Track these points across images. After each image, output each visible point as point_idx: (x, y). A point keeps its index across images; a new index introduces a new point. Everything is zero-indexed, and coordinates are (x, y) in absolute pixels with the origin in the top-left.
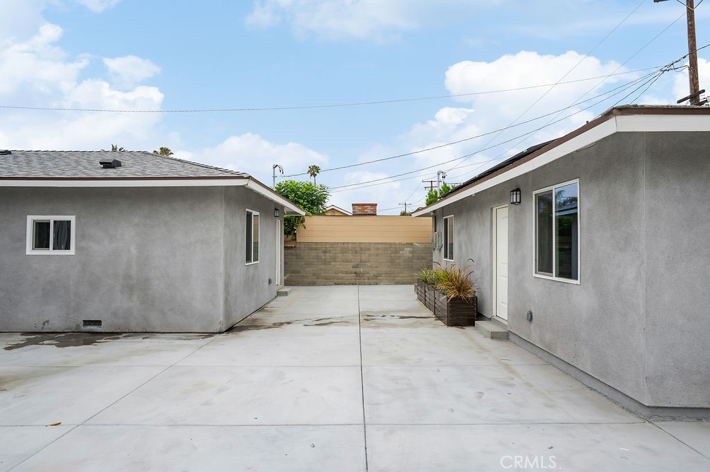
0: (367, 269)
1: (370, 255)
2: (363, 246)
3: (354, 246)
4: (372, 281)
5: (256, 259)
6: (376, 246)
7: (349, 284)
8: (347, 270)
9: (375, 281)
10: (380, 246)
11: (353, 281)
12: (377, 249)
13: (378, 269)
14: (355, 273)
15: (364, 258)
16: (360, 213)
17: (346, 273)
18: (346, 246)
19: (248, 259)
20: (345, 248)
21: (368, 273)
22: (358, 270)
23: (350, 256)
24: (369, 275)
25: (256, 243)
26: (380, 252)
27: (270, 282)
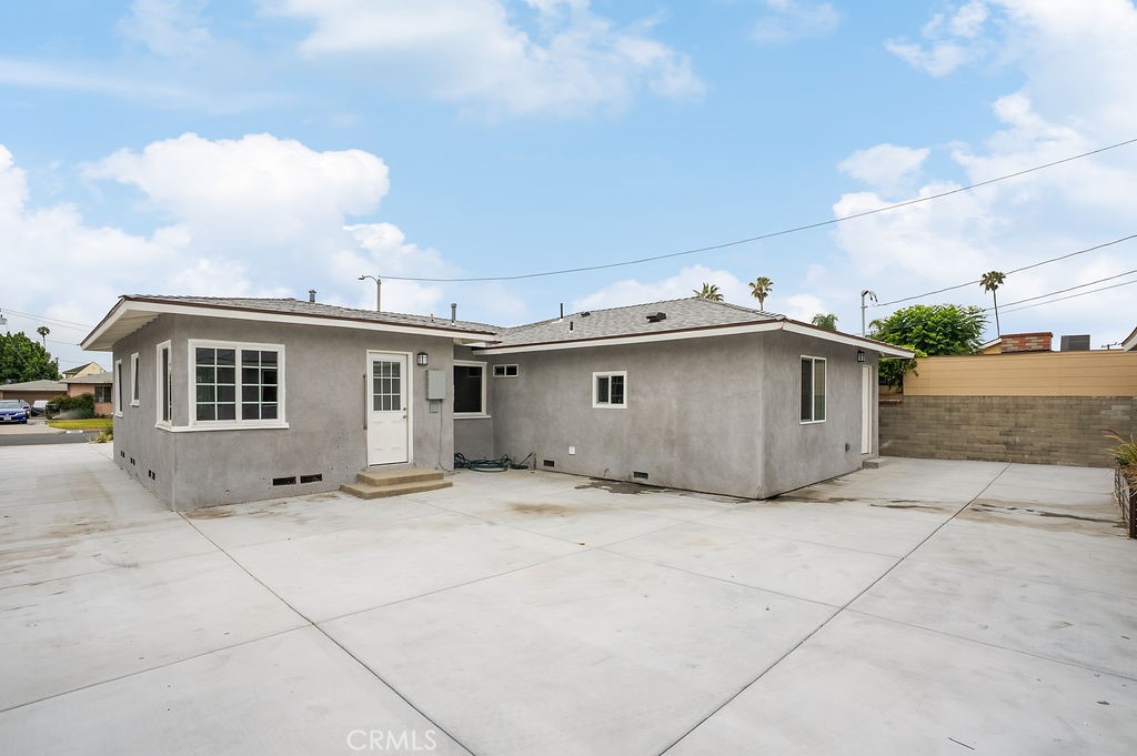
0: (1029, 439)
1: (1034, 416)
2: (1021, 401)
3: (1003, 401)
4: (1038, 459)
5: (820, 416)
6: (1046, 402)
7: (994, 460)
8: (989, 438)
9: (1044, 458)
10: (1056, 402)
11: (1002, 456)
12: (1051, 406)
13: (1050, 439)
14: (1006, 443)
15: (1022, 420)
16: (1016, 348)
17: (989, 442)
18: (988, 400)
19: (806, 415)
20: (985, 404)
21: (1031, 445)
22: (1010, 439)
23: (995, 417)
24: (1032, 448)
25: (820, 399)
26: (1056, 411)
27: (847, 447)
